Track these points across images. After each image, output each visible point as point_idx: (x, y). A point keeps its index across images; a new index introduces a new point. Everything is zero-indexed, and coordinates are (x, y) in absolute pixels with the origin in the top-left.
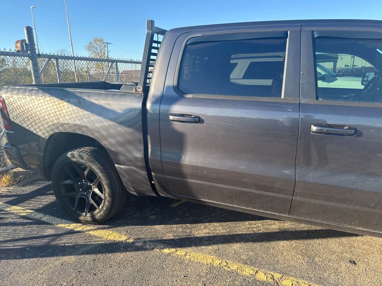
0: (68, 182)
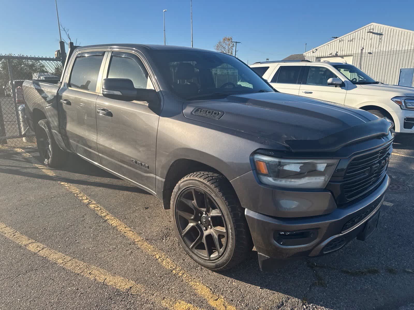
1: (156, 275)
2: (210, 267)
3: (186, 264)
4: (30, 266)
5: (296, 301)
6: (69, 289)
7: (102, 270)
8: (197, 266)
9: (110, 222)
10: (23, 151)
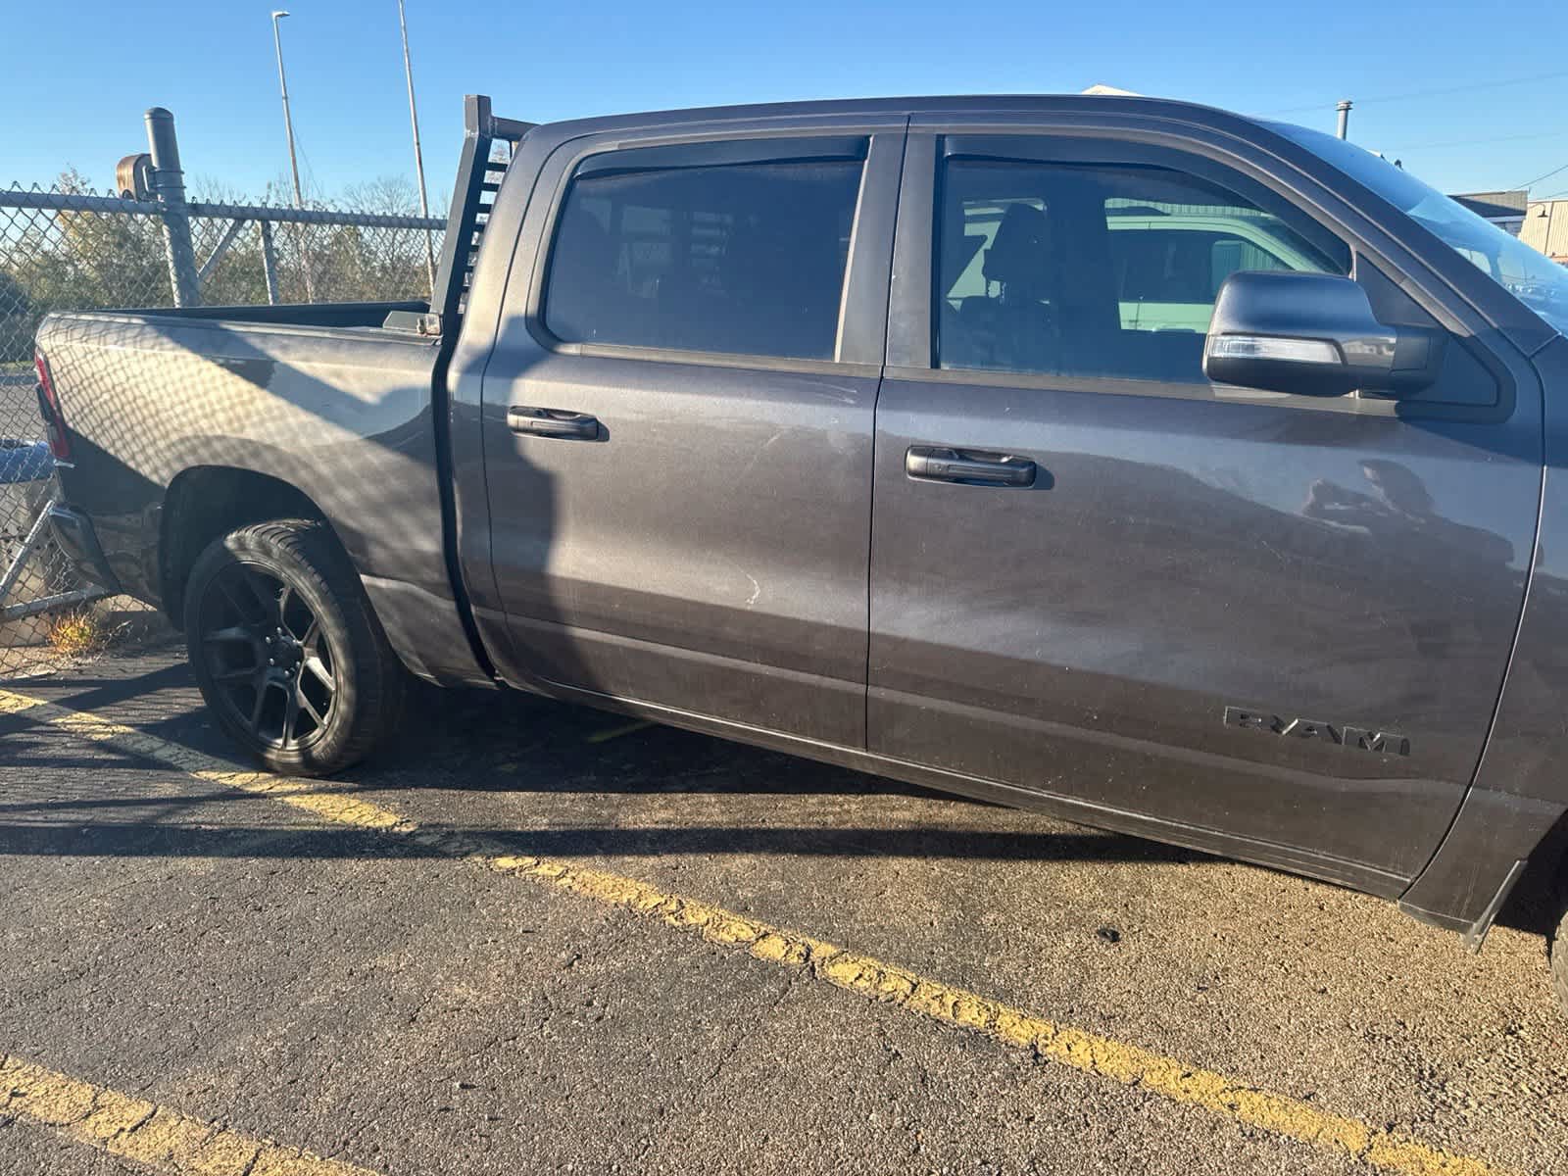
0: (233, 633)
9: (1070, 1056)
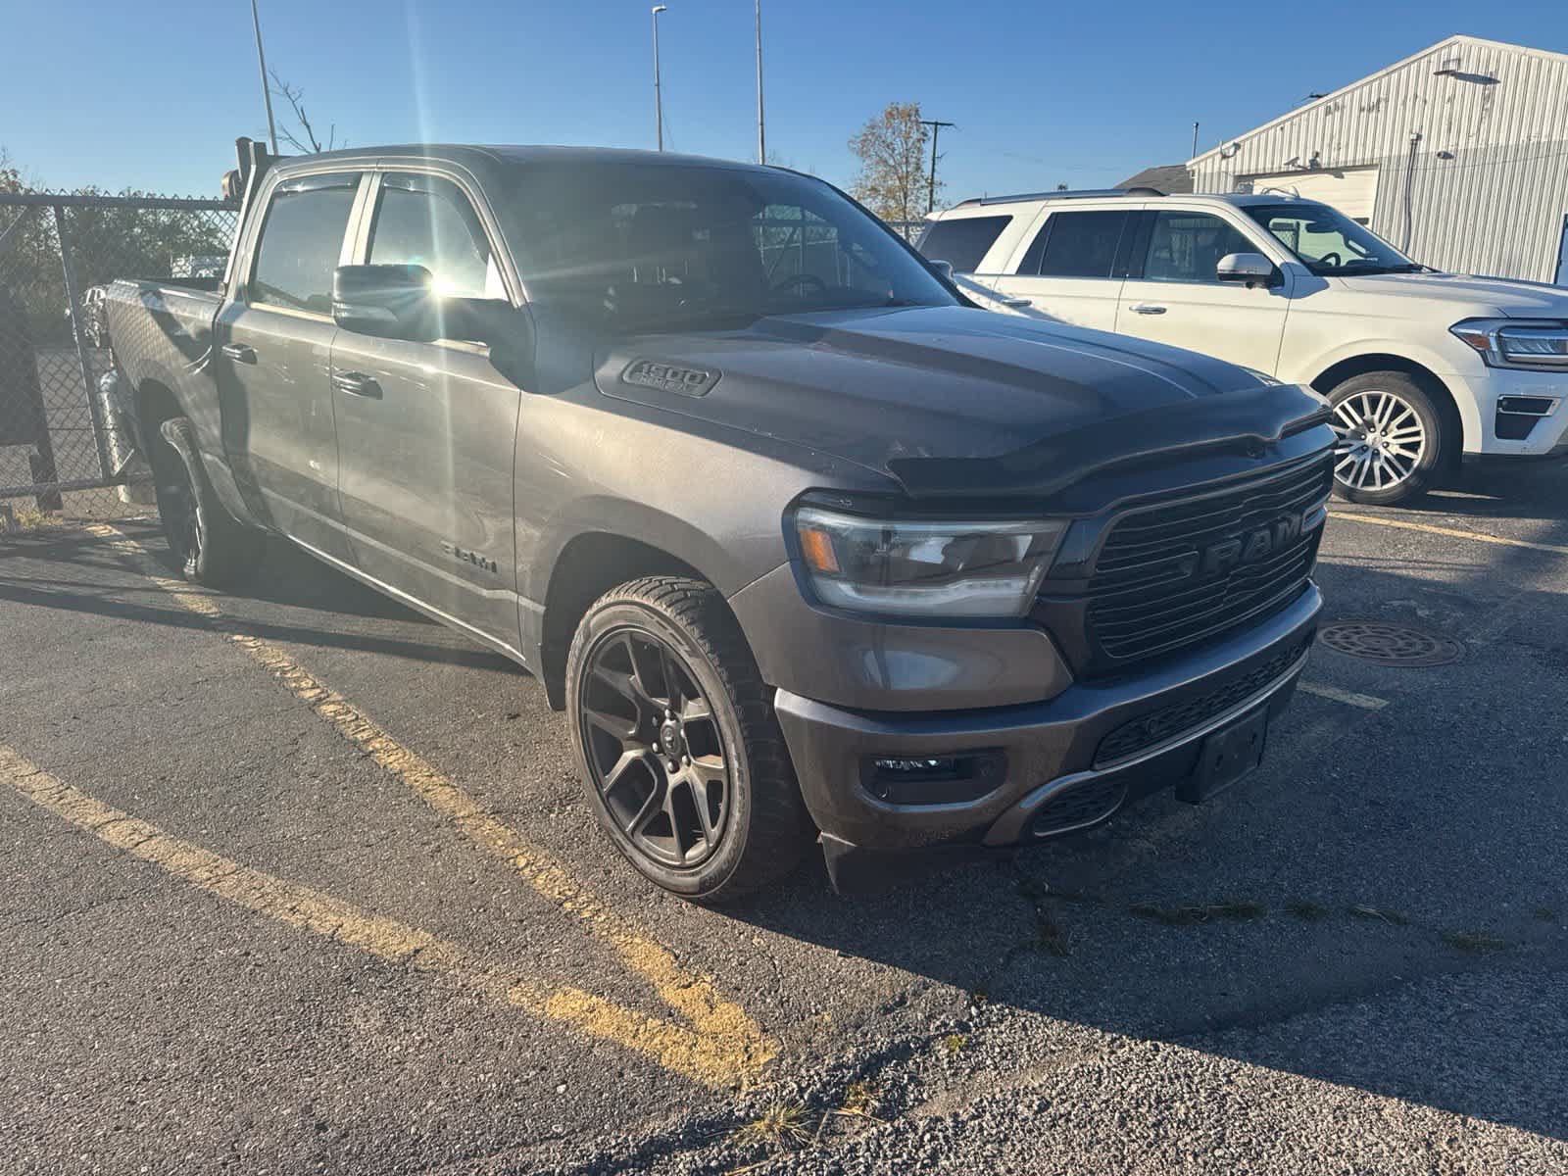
1: (508, 914)
2: (685, 890)
3: (611, 885)
4: (103, 889)
5: (951, 995)
6: (219, 954)
7: (331, 901)
8: (647, 890)
9: (383, 759)
10: (115, 532)
